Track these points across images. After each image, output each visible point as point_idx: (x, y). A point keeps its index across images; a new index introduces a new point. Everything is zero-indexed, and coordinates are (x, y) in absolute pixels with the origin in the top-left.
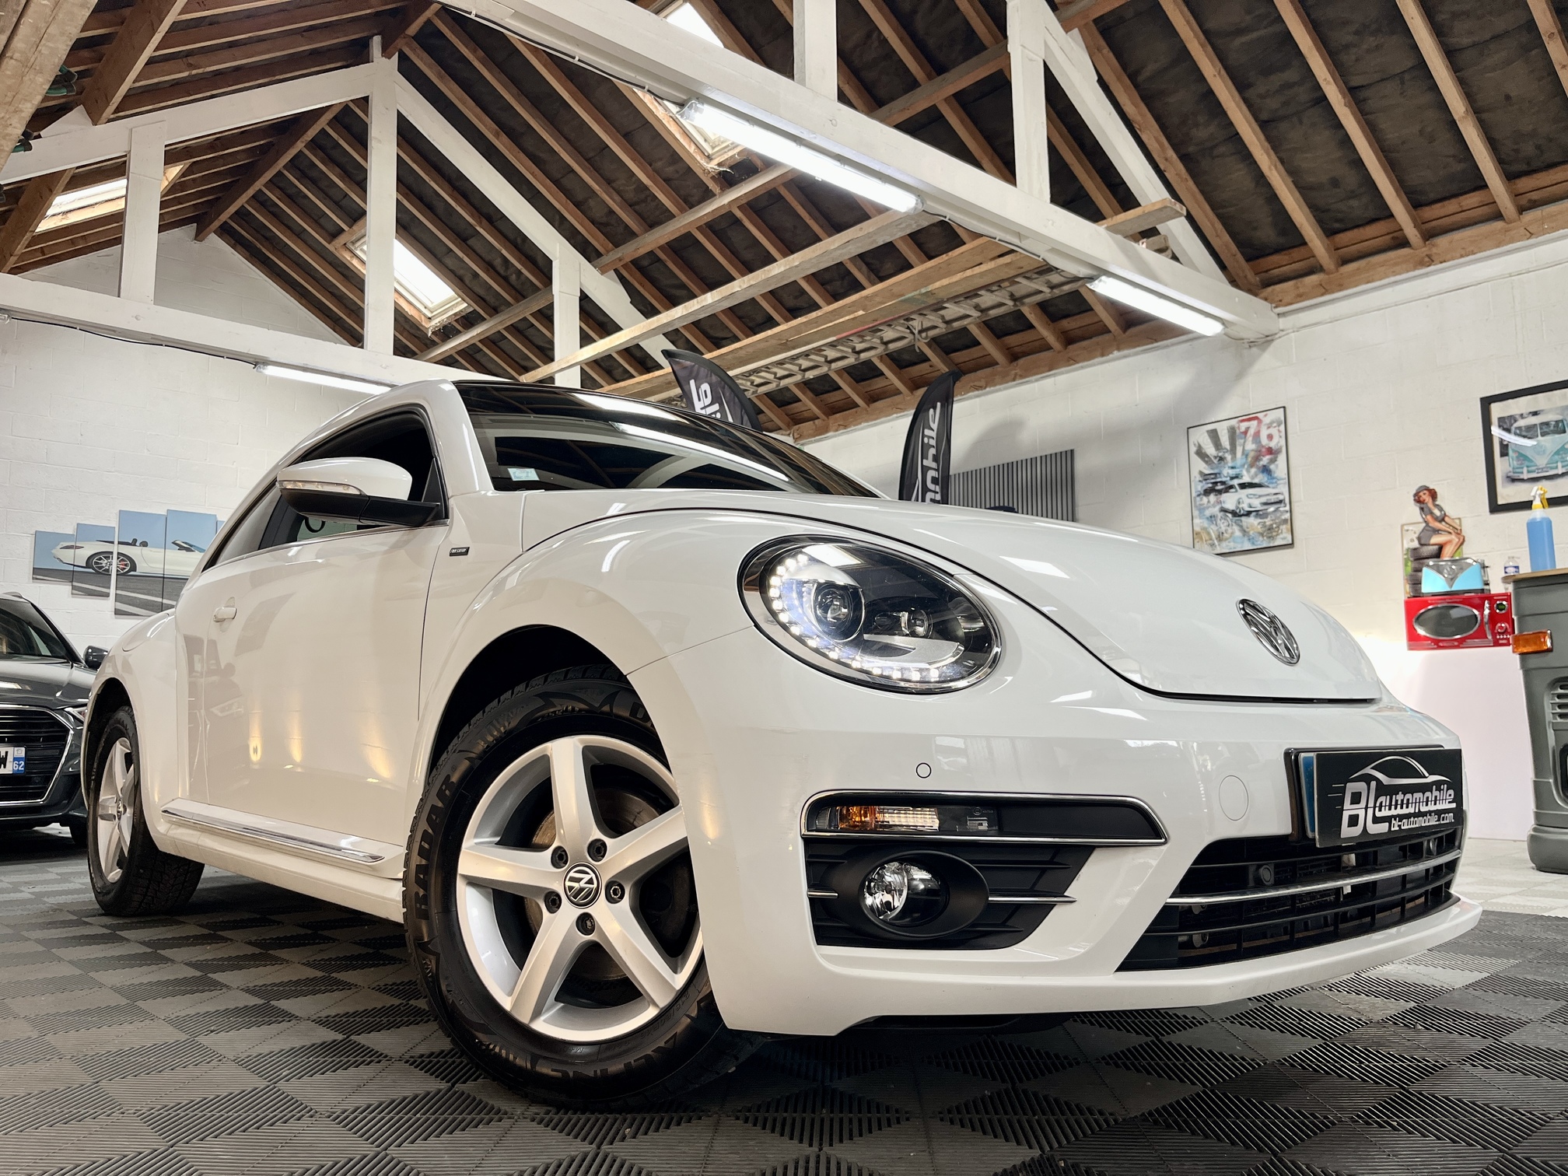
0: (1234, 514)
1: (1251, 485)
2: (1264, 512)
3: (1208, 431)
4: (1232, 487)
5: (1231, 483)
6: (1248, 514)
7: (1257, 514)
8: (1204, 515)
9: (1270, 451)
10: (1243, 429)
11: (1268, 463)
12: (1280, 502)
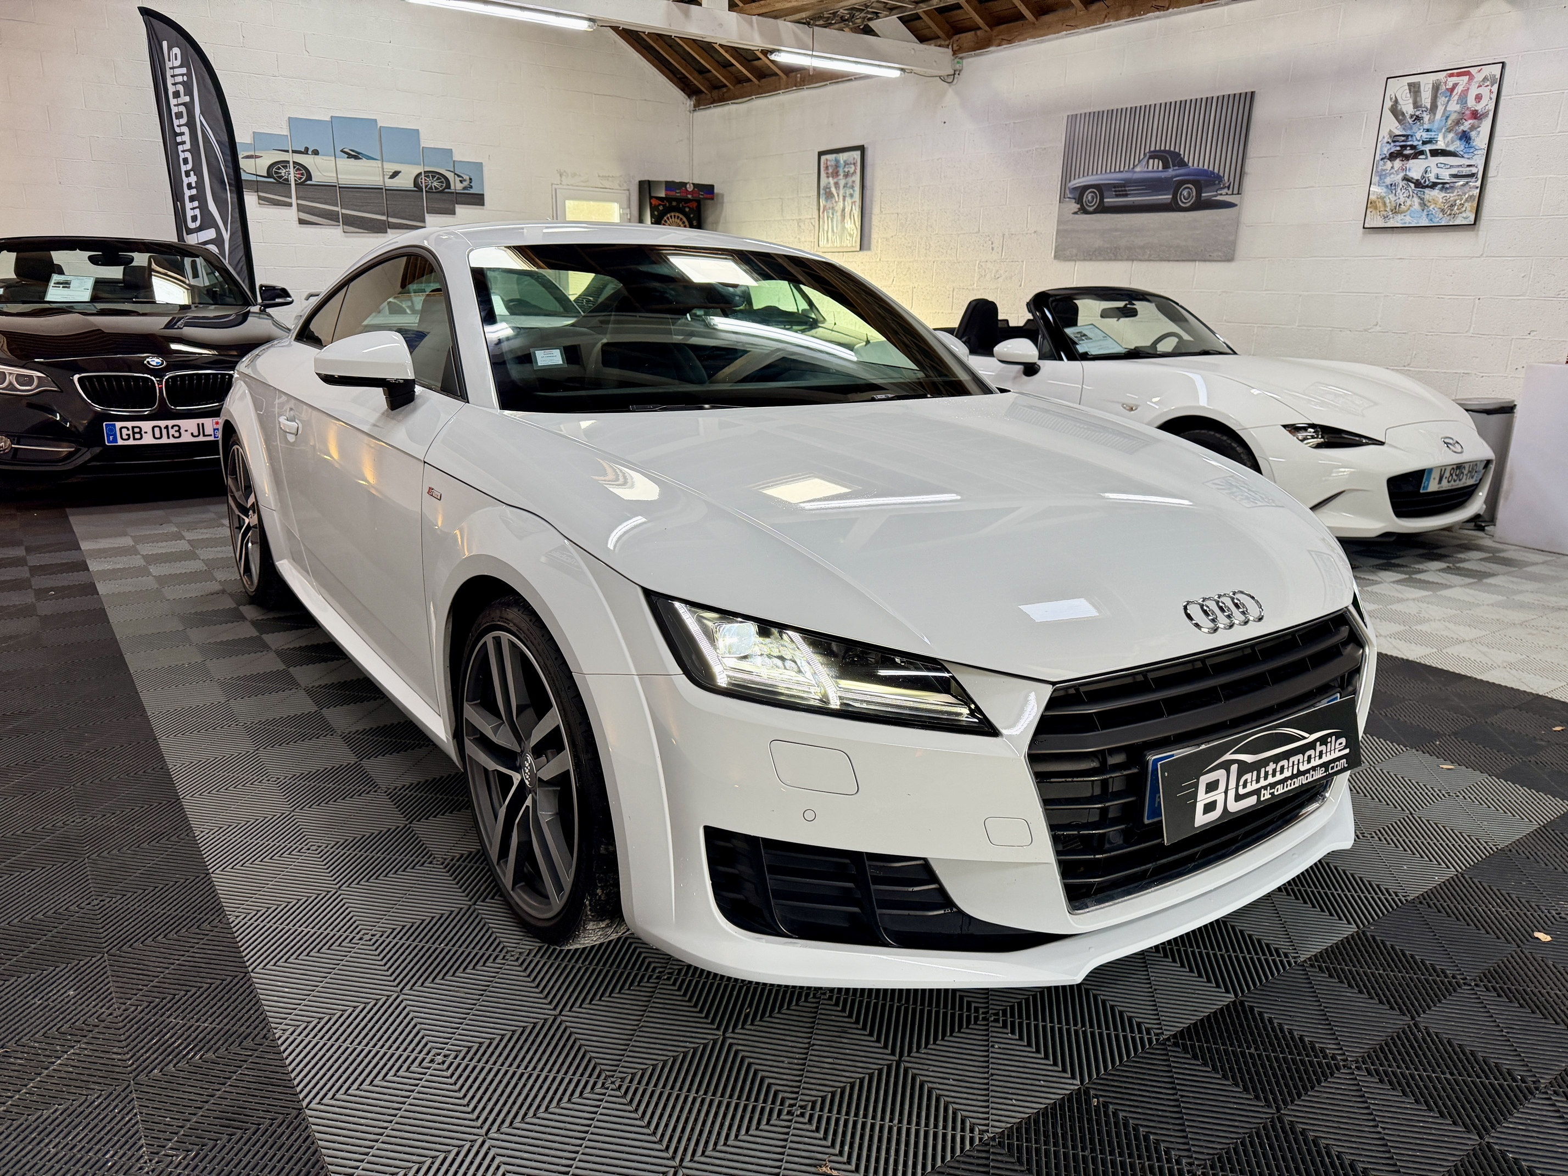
0: (1418, 184)
1: (1444, 153)
2: (1452, 185)
3: (1410, 85)
4: (1422, 153)
5: (1423, 148)
6: (1434, 185)
7: (1443, 187)
8: (1384, 183)
9: (1475, 115)
10: (1450, 85)
11: (1469, 128)
12: (1472, 175)
